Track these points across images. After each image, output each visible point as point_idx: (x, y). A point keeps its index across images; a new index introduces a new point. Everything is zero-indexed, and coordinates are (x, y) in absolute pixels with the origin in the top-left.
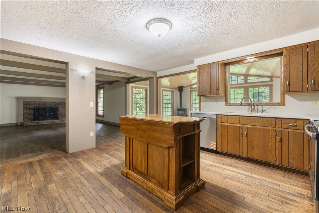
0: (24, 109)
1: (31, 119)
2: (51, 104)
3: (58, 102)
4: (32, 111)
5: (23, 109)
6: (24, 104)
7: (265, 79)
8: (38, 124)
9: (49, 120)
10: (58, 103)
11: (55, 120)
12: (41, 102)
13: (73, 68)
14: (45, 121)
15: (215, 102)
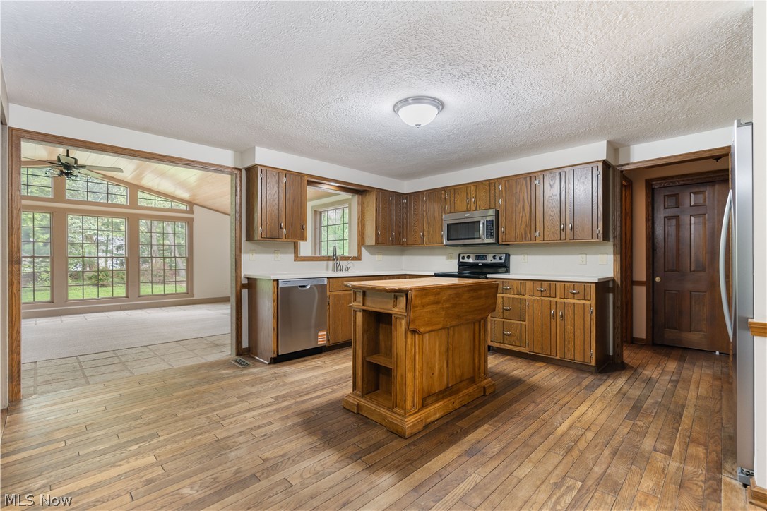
7: (174, 205)
15: (274, 253)
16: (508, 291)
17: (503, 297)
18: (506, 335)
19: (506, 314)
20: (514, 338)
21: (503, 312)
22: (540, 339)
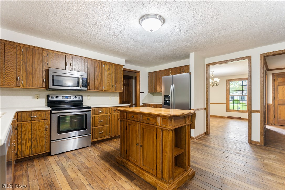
16: (101, 113)
17: (99, 116)
18: (101, 133)
19: (101, 123)
20: (104, 134)
21: (99, 123)
22: (114, 130)
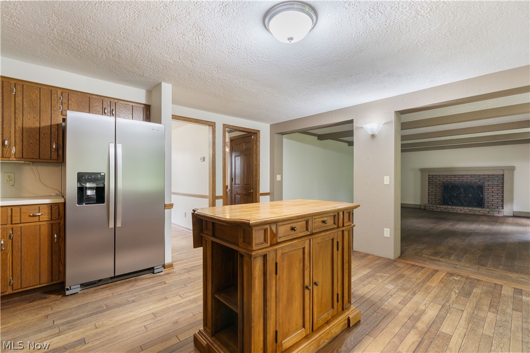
0: (429, 185)
1: (439, 201)
2: (471, 179)
3: (484, 175)
4: (440, 190)
5: (427, 186)
6: (429, 179)
8: (445, 211)
9: (464, 206)
10: (485, 177)
11: (474, 209)
12: (453, 175)
13: (359, 126)
14: (457, 207)
